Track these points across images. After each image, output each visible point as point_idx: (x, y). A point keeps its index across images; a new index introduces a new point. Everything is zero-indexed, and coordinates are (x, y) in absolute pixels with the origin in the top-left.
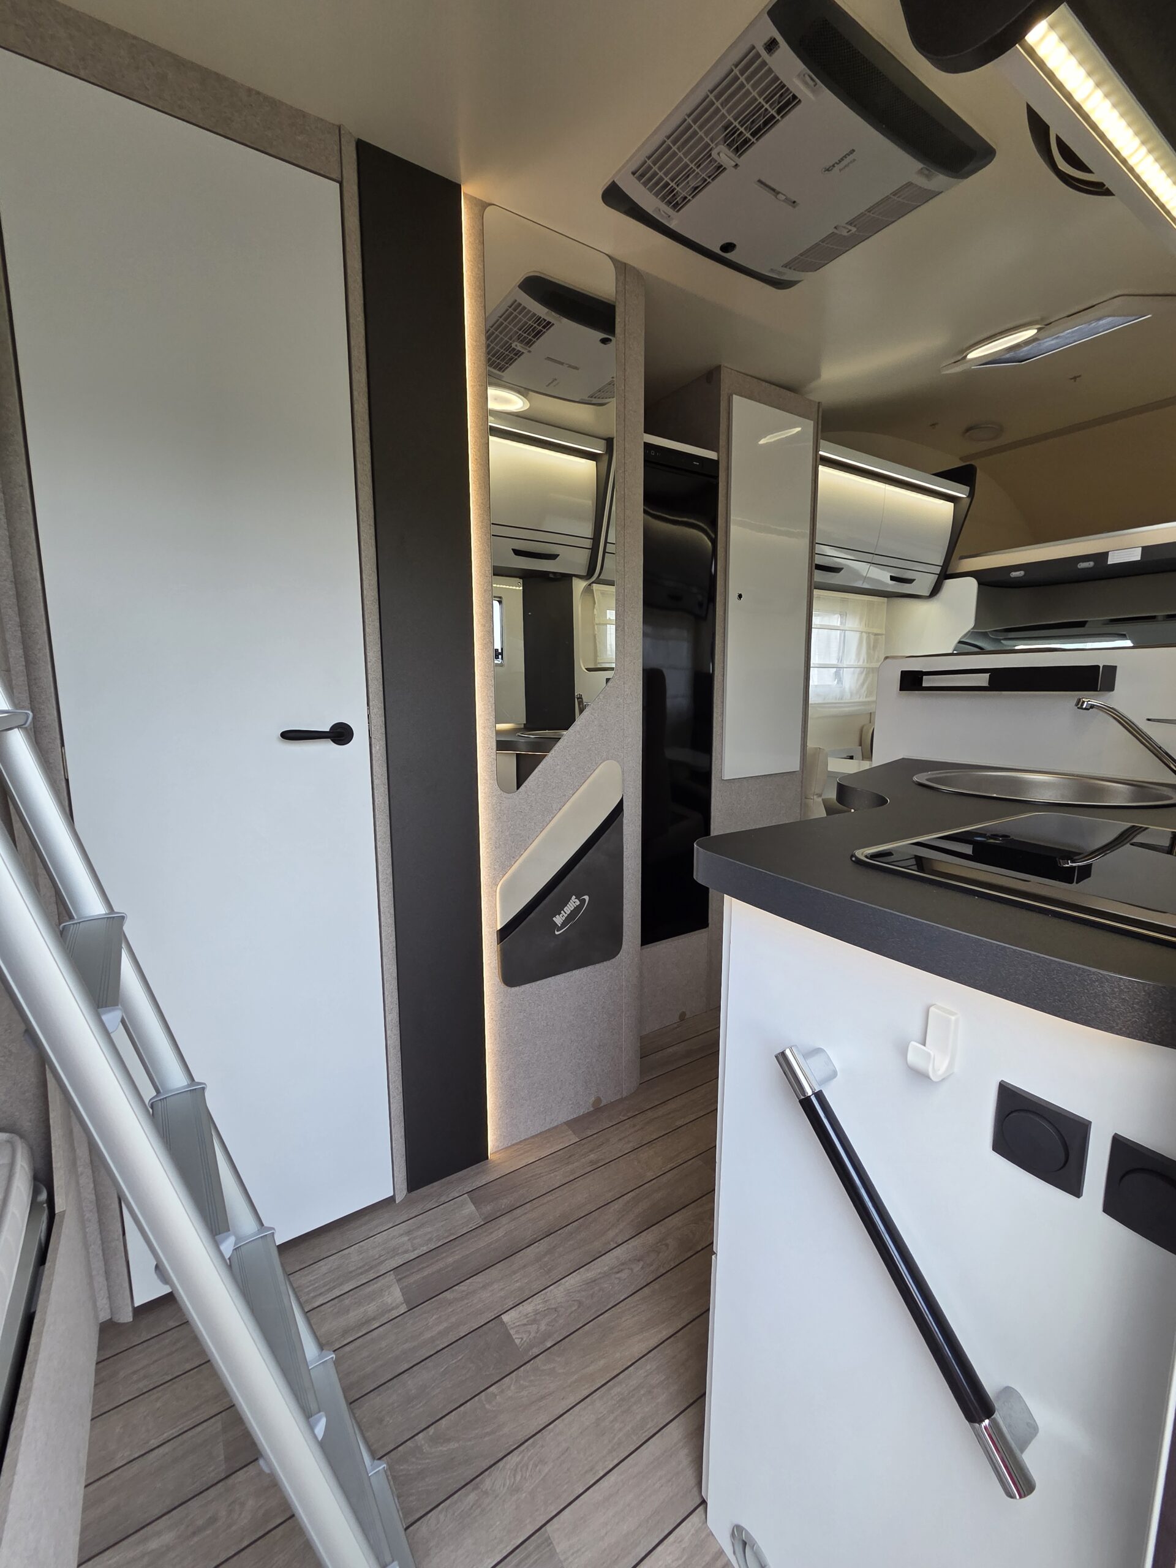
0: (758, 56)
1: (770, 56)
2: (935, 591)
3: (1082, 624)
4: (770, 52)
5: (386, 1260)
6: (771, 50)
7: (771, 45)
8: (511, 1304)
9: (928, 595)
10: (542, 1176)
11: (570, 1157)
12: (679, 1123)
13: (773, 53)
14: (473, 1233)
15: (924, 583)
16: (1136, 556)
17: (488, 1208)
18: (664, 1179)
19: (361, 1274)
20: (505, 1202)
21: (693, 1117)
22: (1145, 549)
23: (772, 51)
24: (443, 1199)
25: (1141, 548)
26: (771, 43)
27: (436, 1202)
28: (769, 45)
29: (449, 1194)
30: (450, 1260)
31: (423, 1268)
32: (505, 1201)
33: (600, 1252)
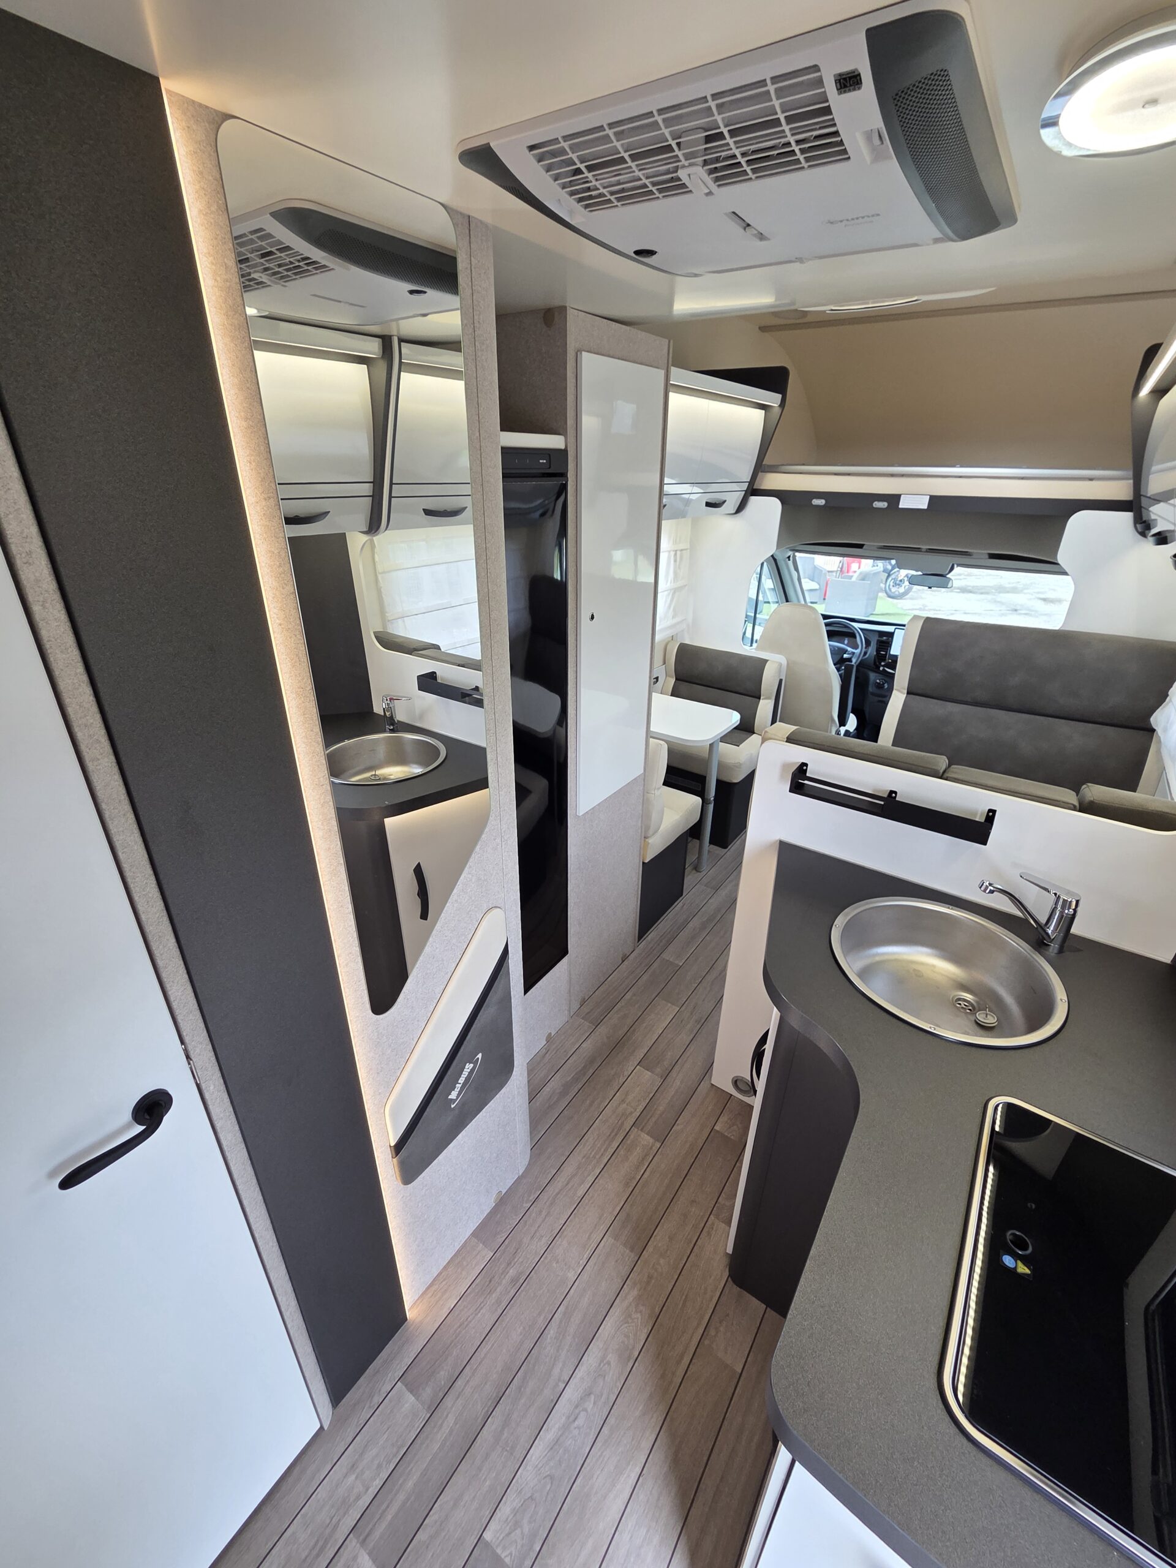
0: (820, 82)
1: (840, 93)
2: (741, 507)
3: (861, 546)
4: (841, 88)
5: (339, 1520)
6: (845, 86)
7: (848, 82)
8: (488, 1514)
9: (734, 512)
10: (470, 1322)
11: (490, 1281)
12: (581, 1193)
13: (845, 92)
14: (422, 1436)
15: (733, 500)
16: (923, 503)
17: (428, 1392)
18: (585, 1276)
19: (318, 1556)
20: (443, 1376)
21: (591, 1179)
22: (933, 499)
23: (847, 89)
24: (377, 1399)
25: (929, 497)
26: (850, 78)
27: (370, 1407)
28: (845, 79)
29: (379, 1391)
30: (410, 1484)
31: (384, 1511)
32: (442, 1373)
33: (552, 1400)
